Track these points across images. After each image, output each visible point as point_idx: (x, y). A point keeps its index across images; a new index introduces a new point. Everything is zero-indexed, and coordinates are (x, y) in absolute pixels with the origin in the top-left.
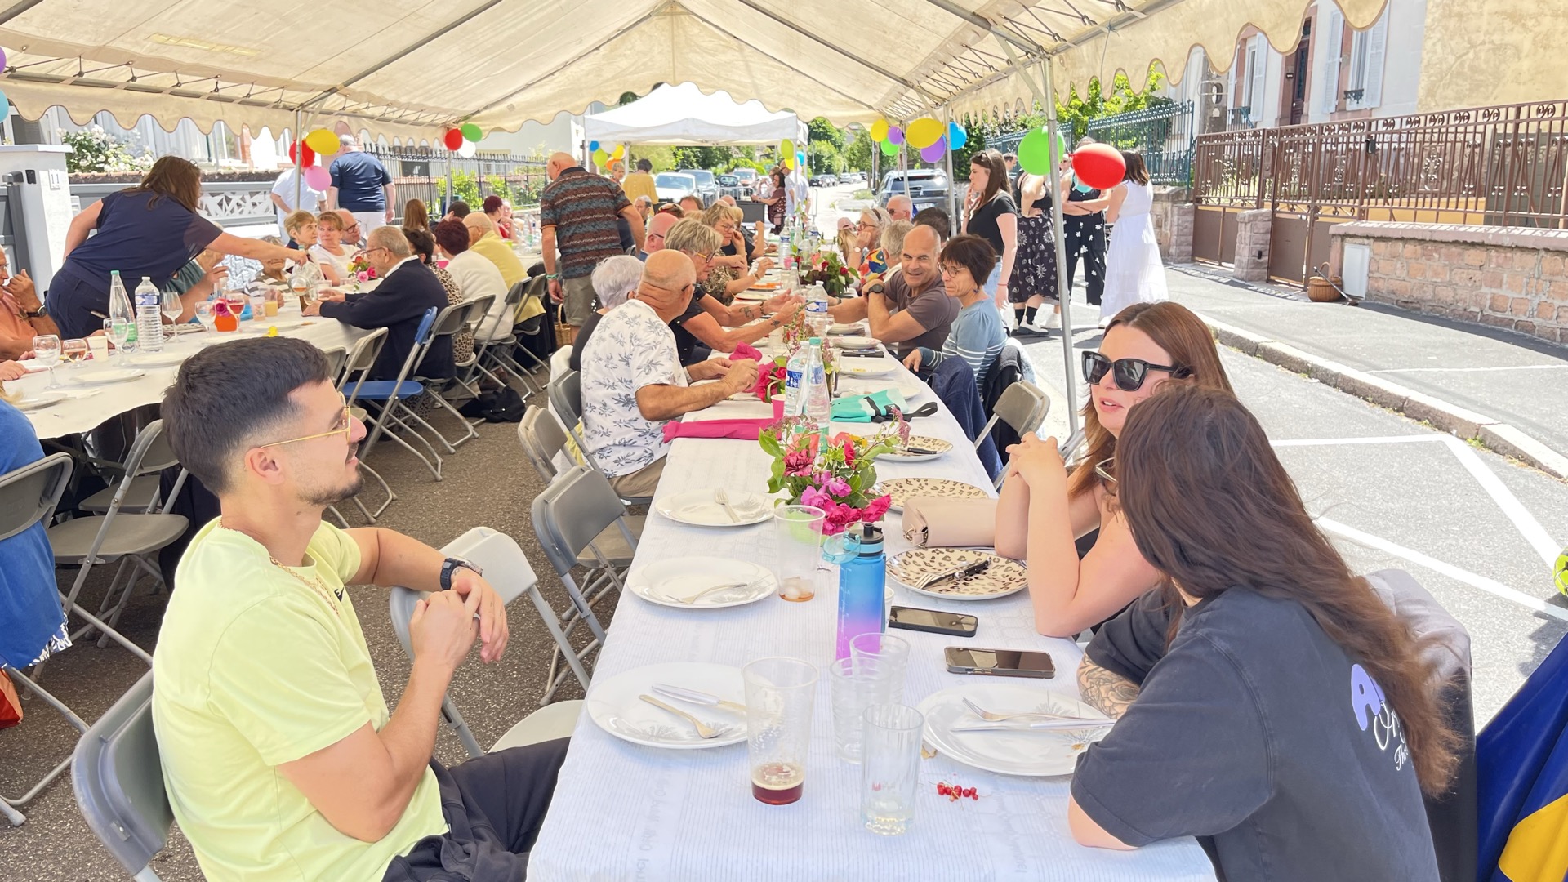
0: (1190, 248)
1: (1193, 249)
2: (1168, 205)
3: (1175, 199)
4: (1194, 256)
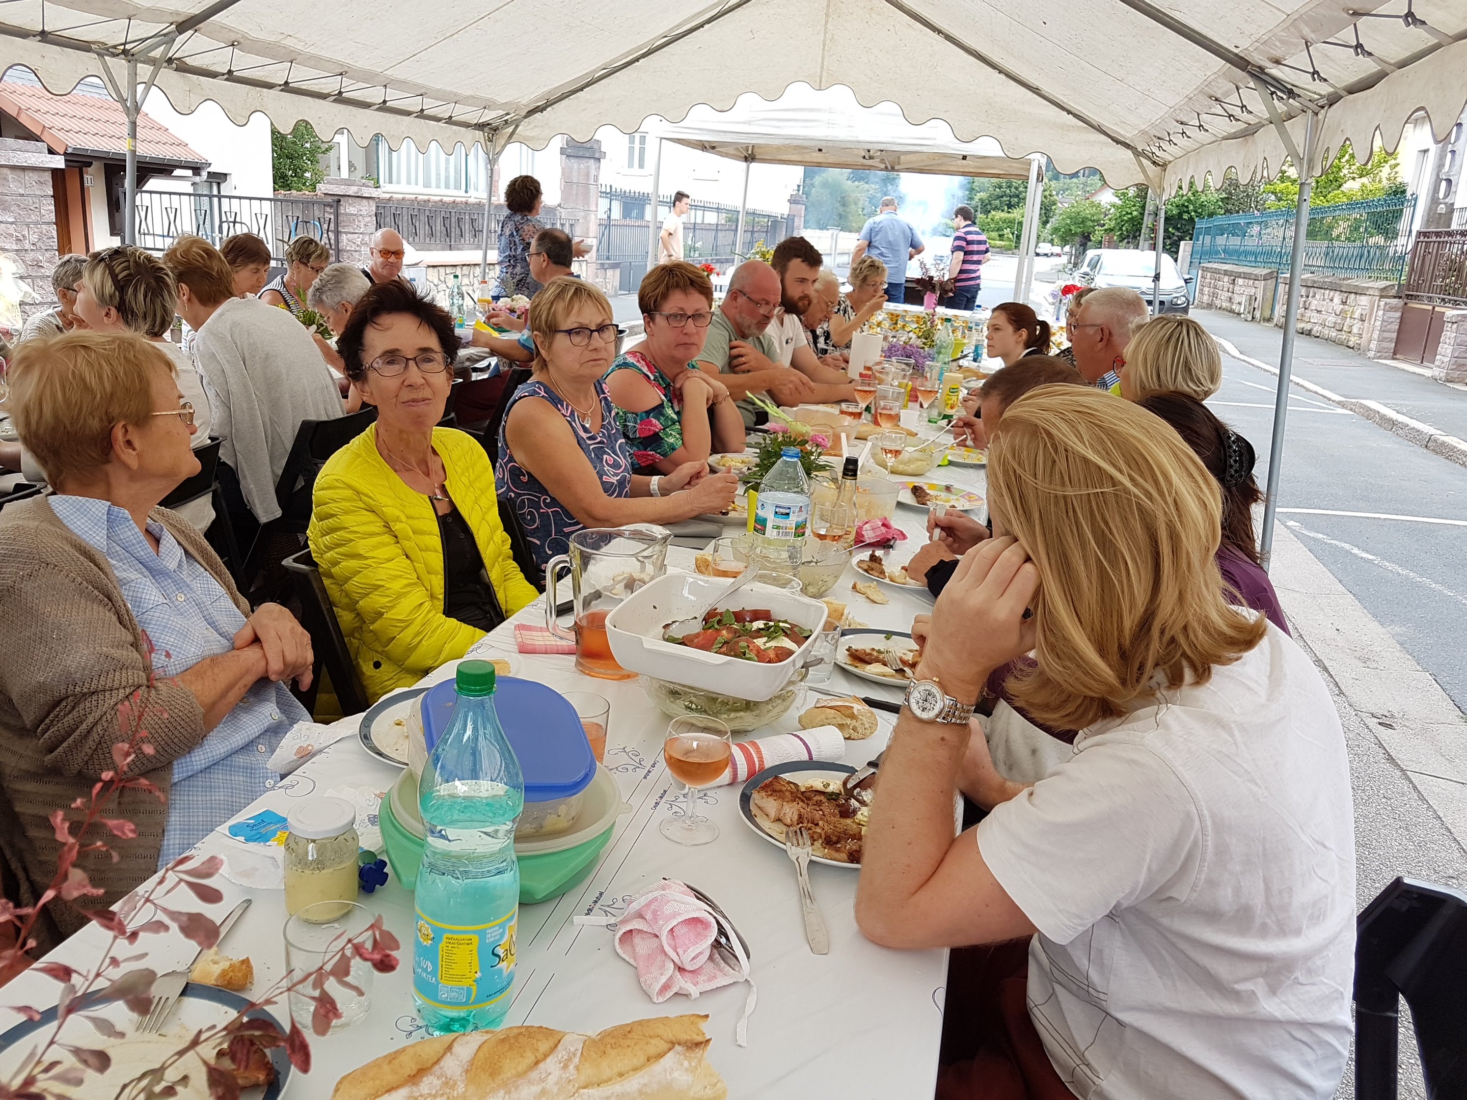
0: (1392, 345)
1: (1395, 346)
2: (1375, 301)
3: (1383, 293)
4: (1395, 353)
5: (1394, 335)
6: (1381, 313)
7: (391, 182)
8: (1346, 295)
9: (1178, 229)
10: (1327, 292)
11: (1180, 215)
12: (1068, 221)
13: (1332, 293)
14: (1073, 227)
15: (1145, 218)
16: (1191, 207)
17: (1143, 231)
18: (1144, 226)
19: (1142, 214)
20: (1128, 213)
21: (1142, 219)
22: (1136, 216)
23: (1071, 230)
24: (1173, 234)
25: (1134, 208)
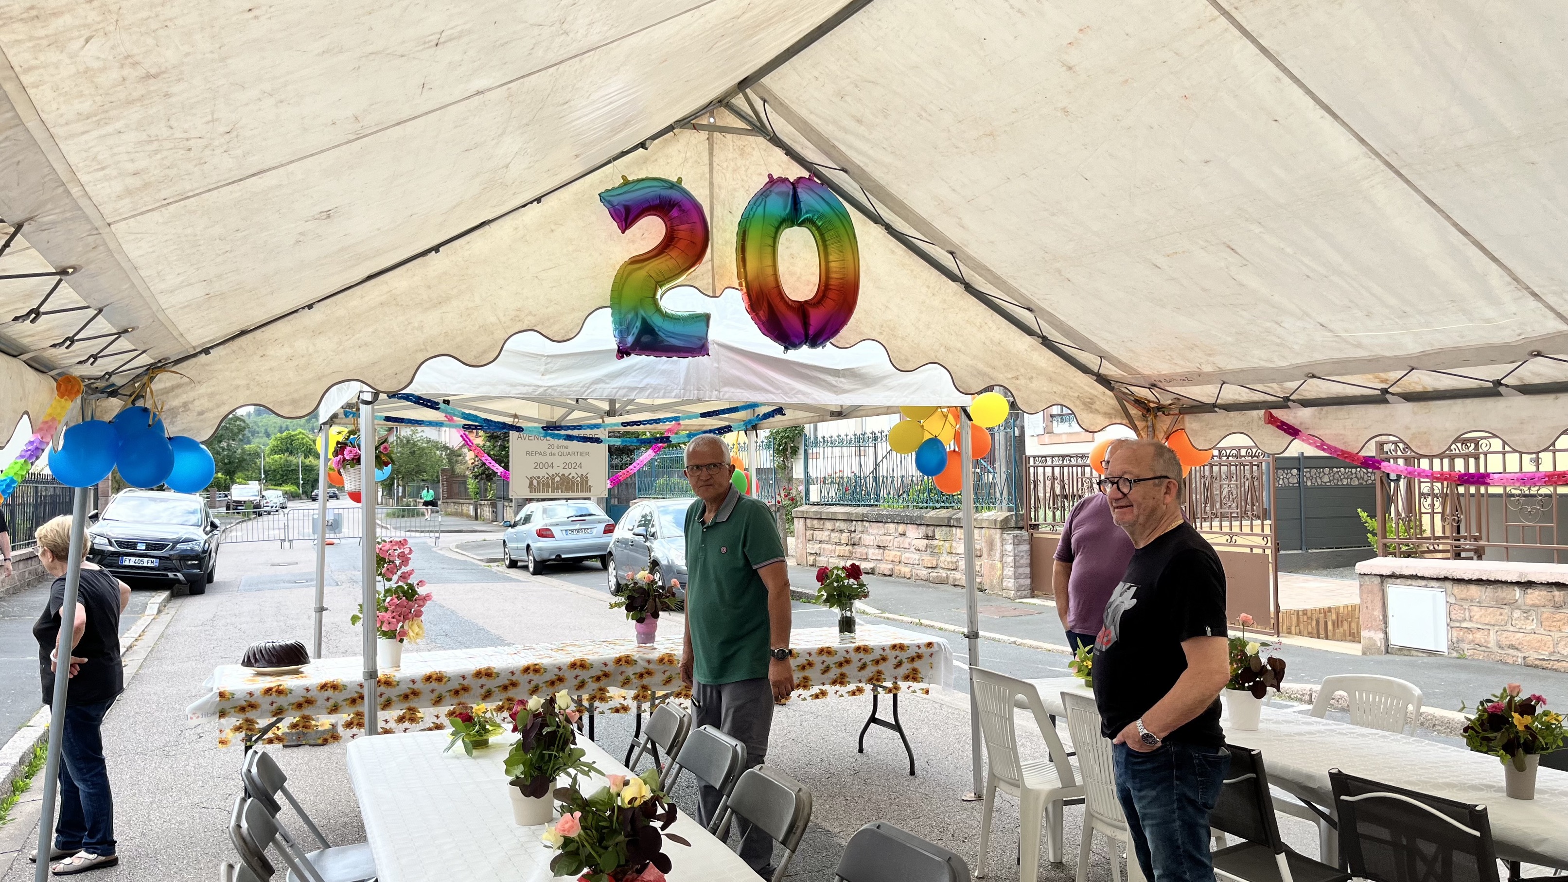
0: (1028, 581)
1: (1032, 582)
2: (997, 534)
3: (1004, 526)
4: (1032, 590)
5: (1028, 570)
6: (1009, 548)
8: (932, 528)
10: (892, 526)
13: (901, 528)
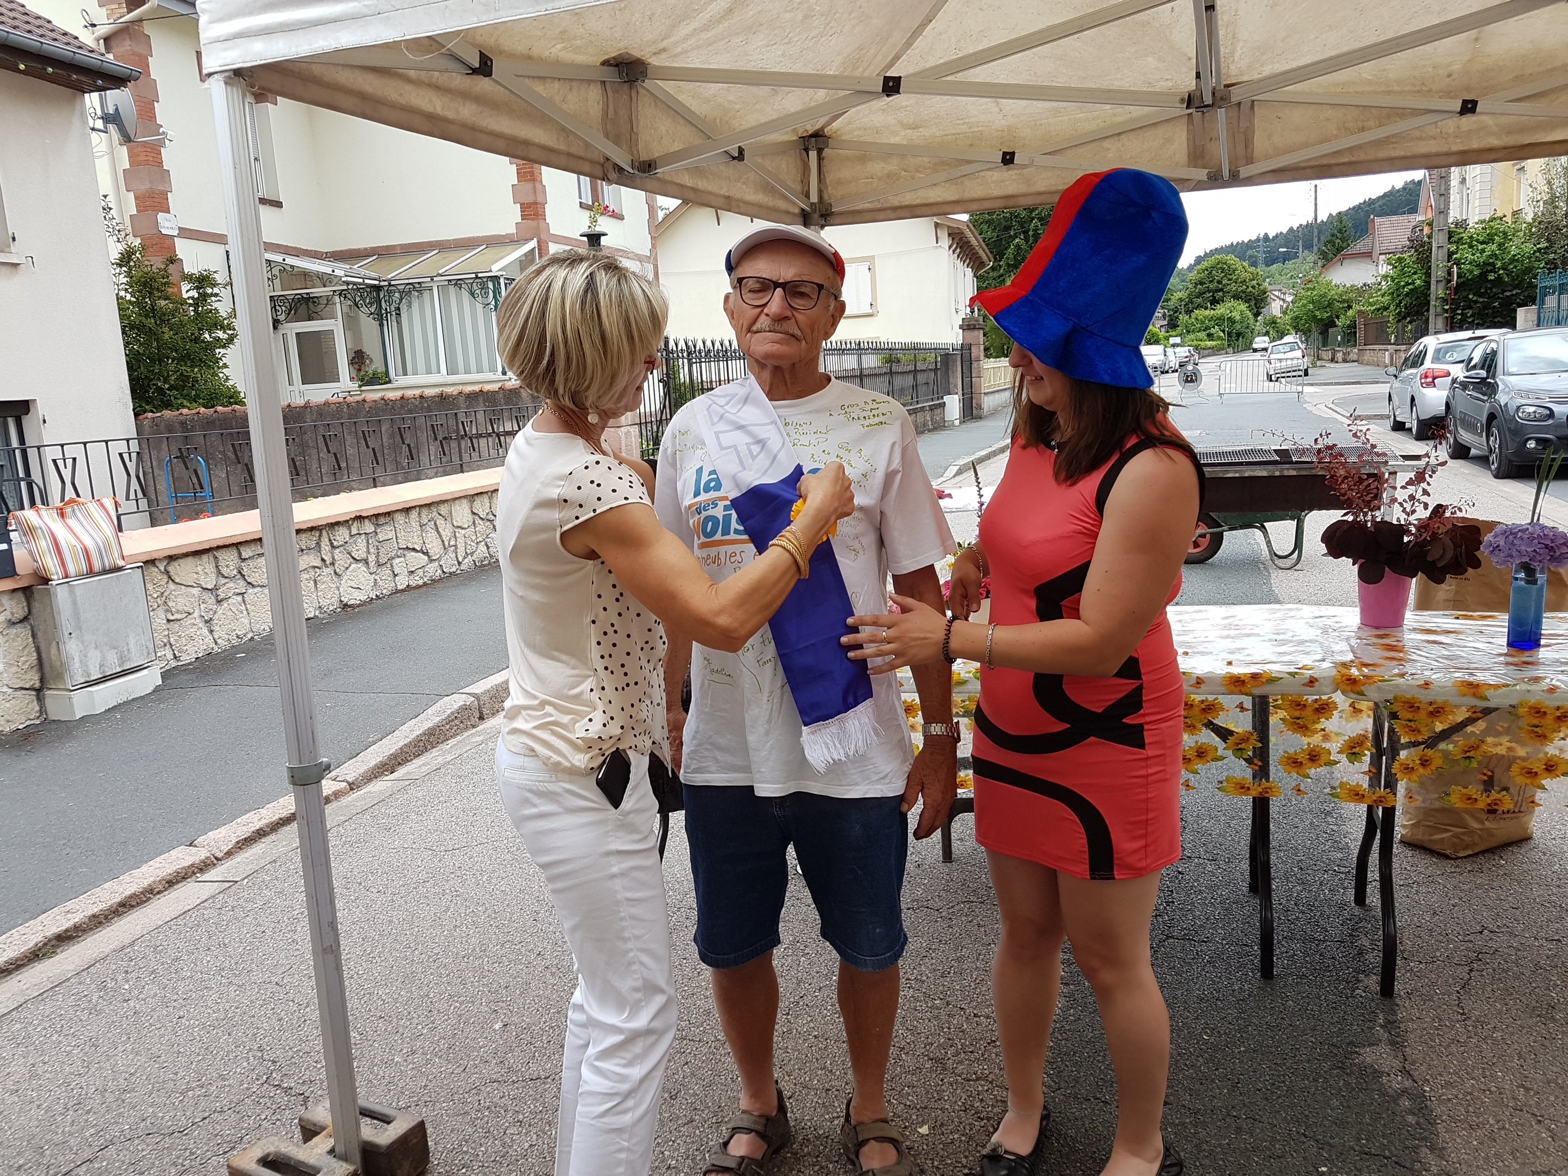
7: (405, 374)
9: (1481, 295)
11: (1483, 275)
12: (1311, 307)
14: (1318, 313)
15: (1433, 287)
16: (1499, 264)
17: (1432, 303)
18: (1433, 297)
19: (1428, 284)
20: (1408, 284)
21: (1429, 288)
22: (1421, 287)
23: (1315, 316)
24: (1476, 302)
25: (1416, 276)
